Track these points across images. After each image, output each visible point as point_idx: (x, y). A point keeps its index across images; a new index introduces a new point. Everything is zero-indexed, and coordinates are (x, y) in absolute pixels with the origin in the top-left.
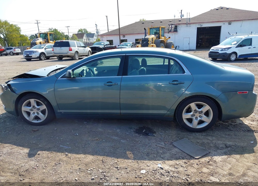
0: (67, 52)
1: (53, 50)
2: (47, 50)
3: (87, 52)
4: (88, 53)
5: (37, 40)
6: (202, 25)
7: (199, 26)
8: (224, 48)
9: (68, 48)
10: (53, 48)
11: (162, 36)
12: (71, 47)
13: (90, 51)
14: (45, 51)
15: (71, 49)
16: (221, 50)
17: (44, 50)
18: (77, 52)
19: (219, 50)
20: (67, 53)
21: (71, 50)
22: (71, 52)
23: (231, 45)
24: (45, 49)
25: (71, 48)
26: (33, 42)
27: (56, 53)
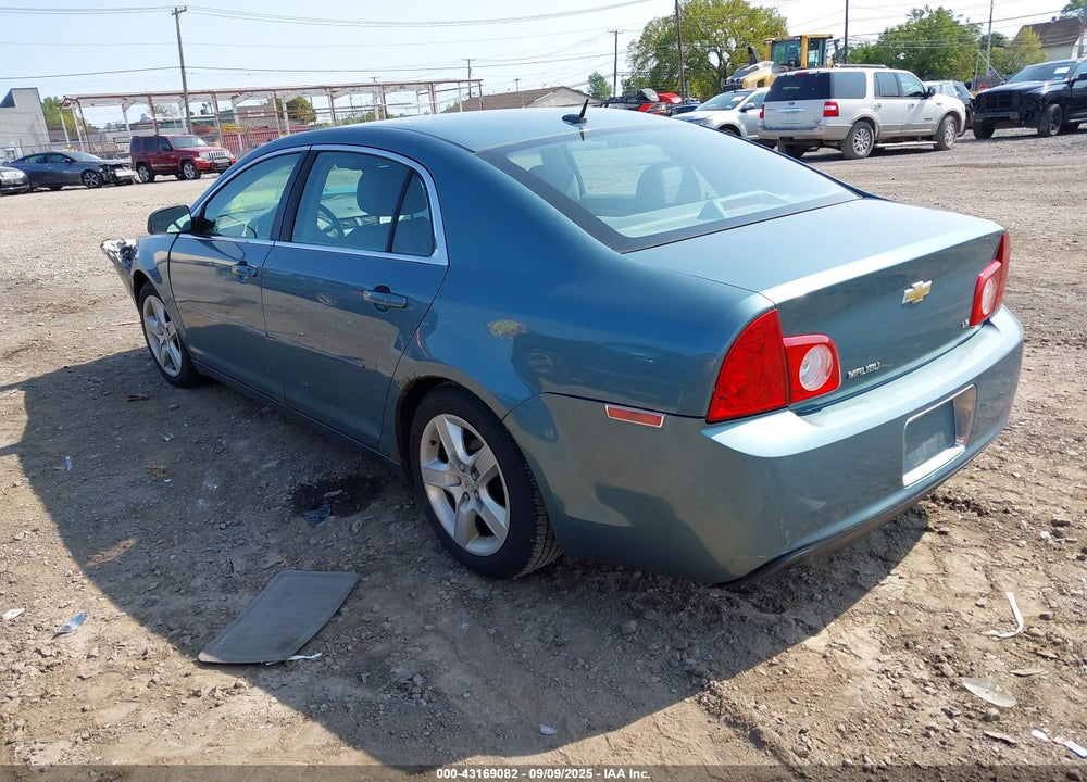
0: (812, 124)
1: (762, 115)
2: (749, 112)
3: (935, 122)
4: (942, 123)
5: (748, 72)
9: (818, 105)
10: (763, 107)
12: (833, 100)
13: (954, 114)
14: (740, 118)
15: (833, 108)
17: (740, 114)
18: (867, 122)
20: (812, 128)
21: (835, 113)
22: (832, 121)
24: (743, 110)
25: (835, 104)
26: (732, 81)
27: (771, 129)
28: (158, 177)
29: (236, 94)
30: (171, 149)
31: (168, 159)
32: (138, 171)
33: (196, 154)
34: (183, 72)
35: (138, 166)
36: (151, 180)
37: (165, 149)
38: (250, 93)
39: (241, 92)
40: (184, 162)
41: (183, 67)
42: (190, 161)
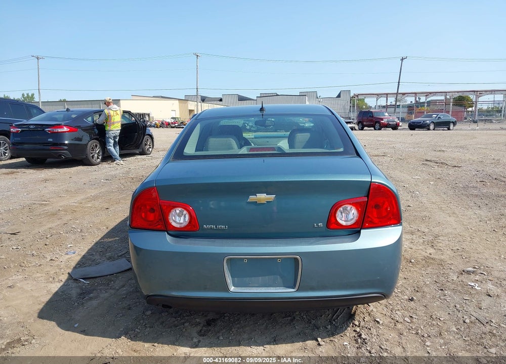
28: (365, 128)
29: (427, 94)
30: (373, 117)
31: (371, 121)
32: (358, 125)
33: (382, 119)
34: (399, 84)
35: (358, 123)
36: (362, 129)
37: (370, 116)
38: (435, 93)
39: (430, 93)
40: (376, 122)
41: (399, 82)
42: (379, 122)
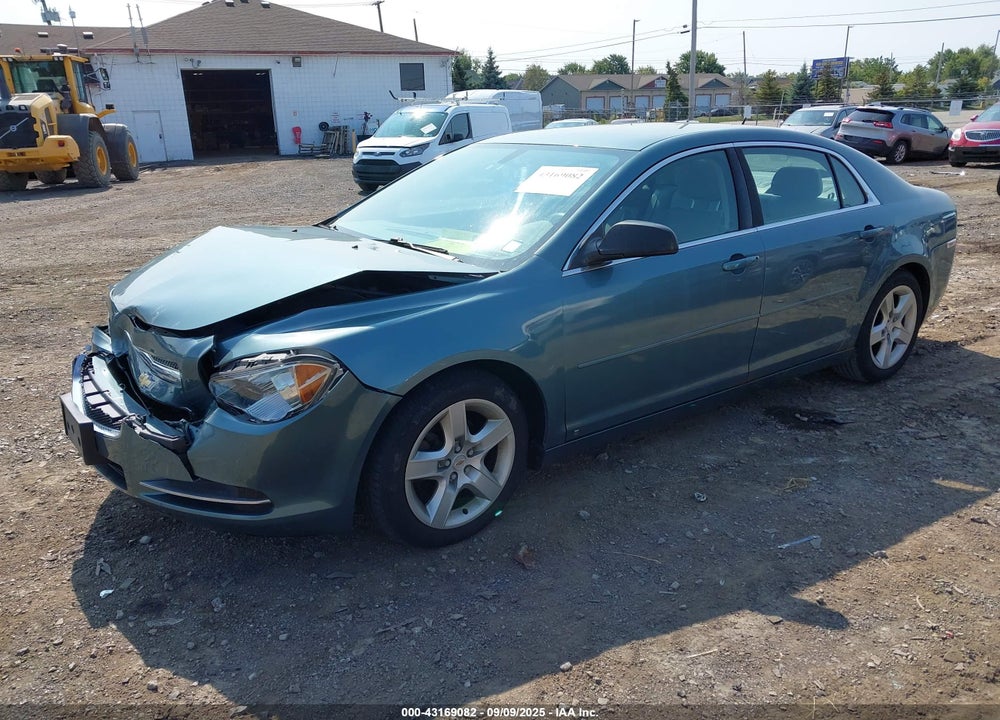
6: (199, 62)
7: (188, 66)
8: (409, 146)
11: (81, 100)
16: (403, 154)
19: (393, 154)
23: (422, 135)
